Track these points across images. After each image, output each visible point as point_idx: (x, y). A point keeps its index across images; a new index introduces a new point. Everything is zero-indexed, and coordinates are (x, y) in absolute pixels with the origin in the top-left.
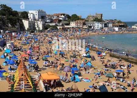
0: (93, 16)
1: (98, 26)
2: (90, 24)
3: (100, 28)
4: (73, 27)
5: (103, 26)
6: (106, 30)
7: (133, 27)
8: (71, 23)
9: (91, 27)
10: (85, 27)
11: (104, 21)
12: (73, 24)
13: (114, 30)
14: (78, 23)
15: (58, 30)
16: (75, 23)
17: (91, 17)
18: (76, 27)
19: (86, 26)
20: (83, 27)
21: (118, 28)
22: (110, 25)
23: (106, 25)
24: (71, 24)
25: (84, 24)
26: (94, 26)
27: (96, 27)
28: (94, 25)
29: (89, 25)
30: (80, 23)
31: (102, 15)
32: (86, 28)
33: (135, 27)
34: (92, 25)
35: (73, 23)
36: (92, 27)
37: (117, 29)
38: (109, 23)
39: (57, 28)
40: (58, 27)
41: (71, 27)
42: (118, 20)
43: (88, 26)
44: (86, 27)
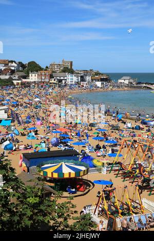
0: (59, 65)
1: (71, 79)
2: (60, 77)
3: (75, 82)
4: (35, 82)
5: (80, 80)
6: (85, 85)
7: (120, 81)
8: (30, 75)
9: (60, 81)
10: (53, 81)
11: (77, 72)
12: (33, 78)
13: (96, 87)
14: (41, 74)
16: (37, 75)
17: (56, 66)
18: (39, 82)
19: (54, 80)
20: (51, 82)
21: (100, 83)
22: (88, 78)
23: (83, 79)
24: (30, 77)
25: (51, 77)
26: (65, 80)
27: (69, 82)
28: (66, 78)
29: (59, 78)
30: (45, 75)
31: (71, 63)
32: (55, 83)
33: (123, 81)
34: (62, 78)
35: (34, 75)
36: (63, 81)
37: (99, 84)
38: (86, 75)
39: (13, 83)
40: (15, 82)
41: (32, 81)
43: (58, 79)
44: (55, 82)
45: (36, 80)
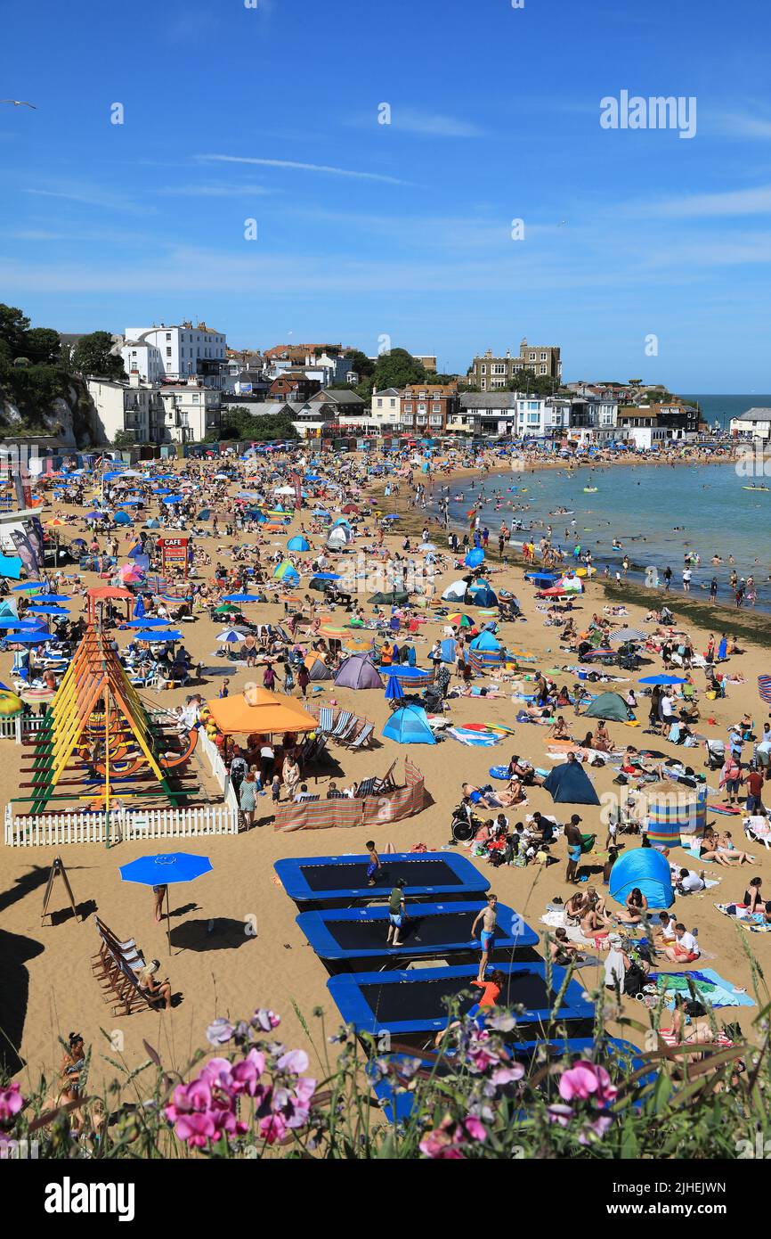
0: (507, 361)
1: (532, 416)
2: (490, 409)
3: (548, 429)
4: (387, 428)
5: (567, 420)
6: (581, 442)
7: (735, 425)
8: (375, 400)
9: (491, 425)
10: (458, 424)
11: (572, 389)
12: (386, 410)
13: (629, 445)
14: (415, 399)
15: (300, 440)
16: (398, 400)
17: (493, 367)
18: (406, 427)
19: (464, 421)
20: (449, 427)
21: (648, 432)
22: (606, 415)
23: (581, 416)
24: (375, 409)
25: (453, 407)
26: (509, 419)
27: (523, 426)
28: (511, 413)
29: (483, 413)
30: (430, 399)
31: (555, 355)
32: (464, 433)
33: (746, 426)
34: (497, 413)
35: (386, 400)
36: (502, 426)
37: (642, 437)
38: (598, 403)
39: (292, 429)
41: (373, 421)
42: (650, 383)
43: (477, 418)
44: (466, 428)
45: (397, 420)
